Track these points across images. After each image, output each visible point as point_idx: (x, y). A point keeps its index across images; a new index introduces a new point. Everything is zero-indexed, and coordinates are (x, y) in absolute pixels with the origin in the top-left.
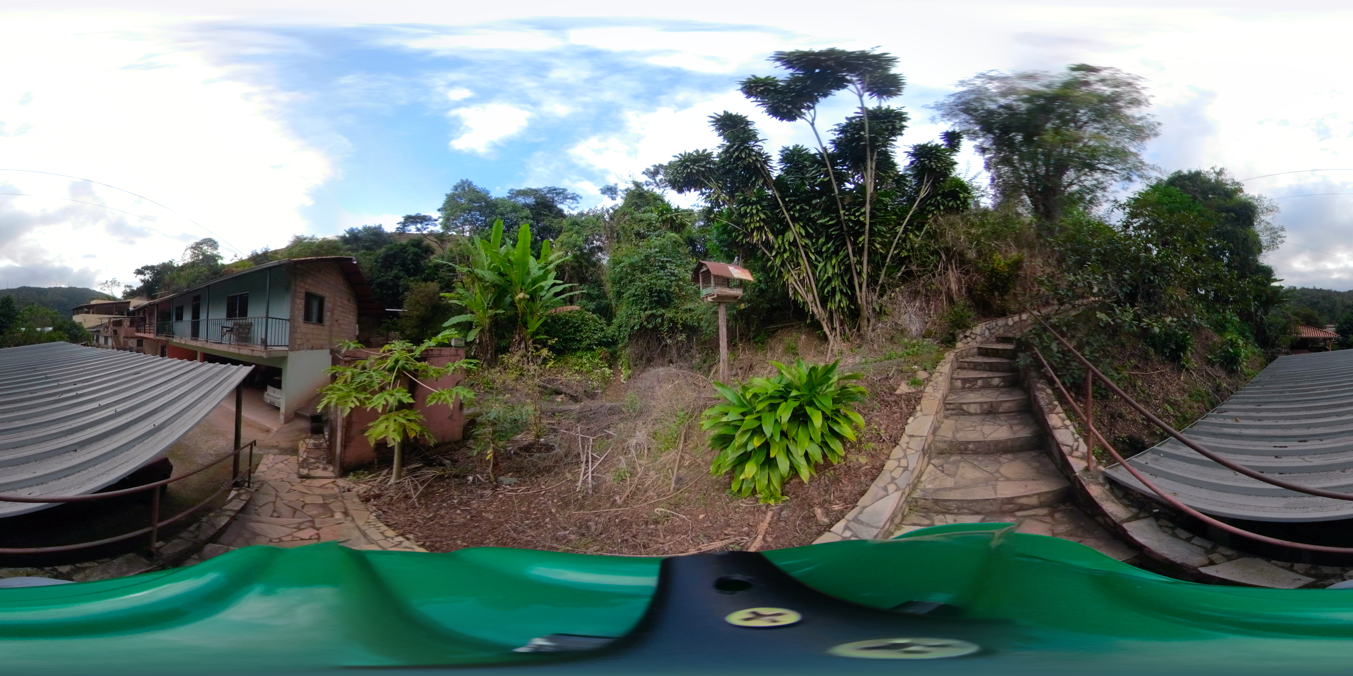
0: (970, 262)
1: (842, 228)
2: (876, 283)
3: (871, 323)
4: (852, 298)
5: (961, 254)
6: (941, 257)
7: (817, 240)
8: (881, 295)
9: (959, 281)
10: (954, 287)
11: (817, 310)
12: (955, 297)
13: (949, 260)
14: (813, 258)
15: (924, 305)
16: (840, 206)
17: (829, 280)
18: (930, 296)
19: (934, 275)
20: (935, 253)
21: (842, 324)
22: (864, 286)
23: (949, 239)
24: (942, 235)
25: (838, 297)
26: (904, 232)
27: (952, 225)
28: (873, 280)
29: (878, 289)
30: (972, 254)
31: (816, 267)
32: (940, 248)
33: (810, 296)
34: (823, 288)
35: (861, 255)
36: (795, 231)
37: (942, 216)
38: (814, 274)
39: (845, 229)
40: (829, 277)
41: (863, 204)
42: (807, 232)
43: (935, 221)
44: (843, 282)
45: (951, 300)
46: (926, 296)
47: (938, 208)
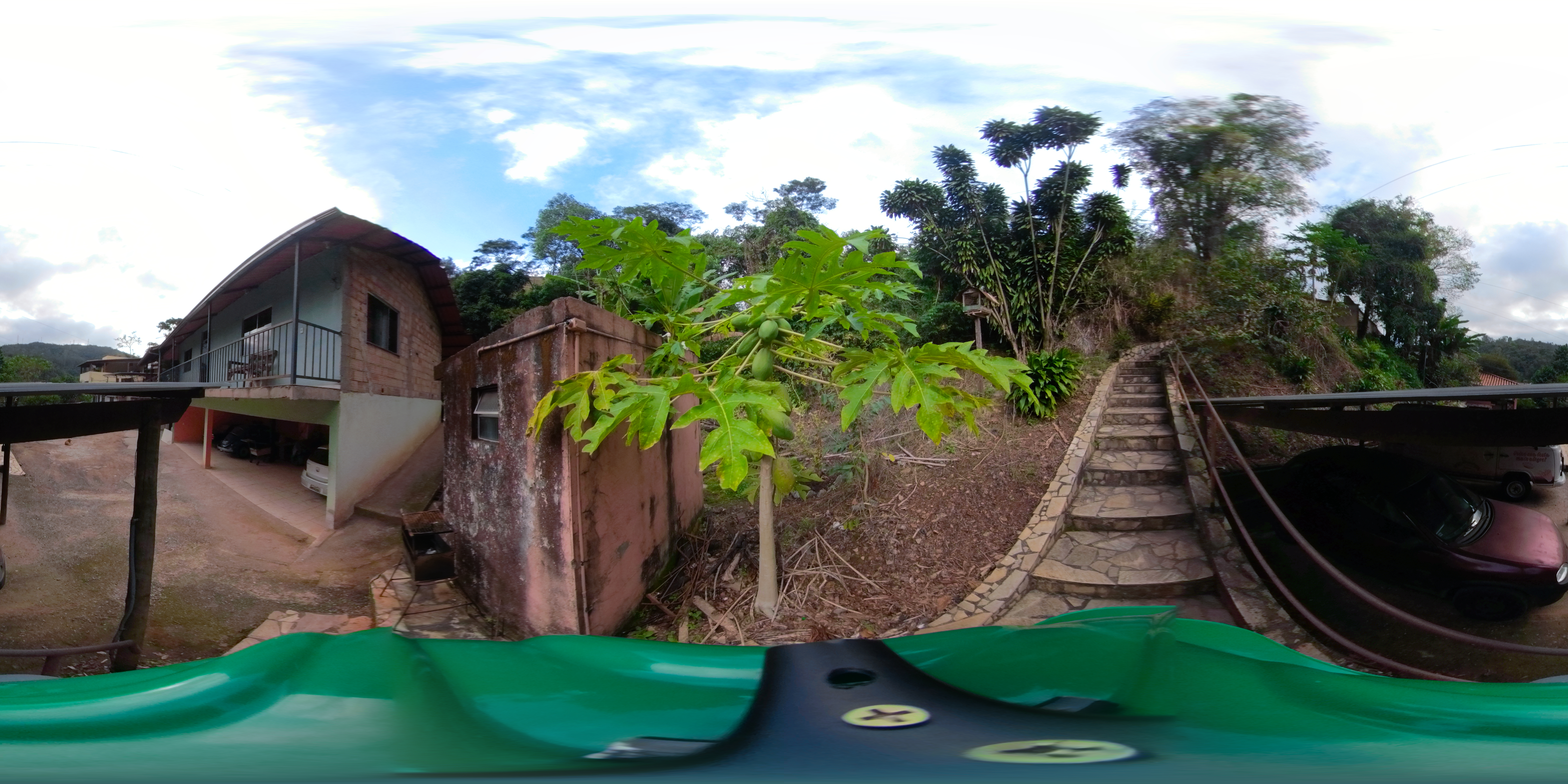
0: (1131, 298)
1: (1034, 269)
2: (1057, 312)
3: (1052, 344)
4: (1038, 324)
5: (1125, 292)
6: (1108, 293)
7: (1014, 276)
8: (1061, 321)
9: (1123, 313)
10: (1118, 318)
11: (1008, 332)
12: (1119, 325)
13: (1115, 295)
14: (1010, 289)
15: (1094, 331)
16: (1035, 250)
17: (1021, 308)
18: (1098, 324)
19: (1102, 308)
20: (1104, 290)
21: (1027, 345)
22: (1048, 314)
23: (1115, 278)
24: (1111, 275)
25: (1028, 322)
26: (1080, 272)
27: (1119, 269)
28: (1055, 310)
29: (1058, 317)
30: (1133, 293)
31: (1012, 298)
32: (1108, 286)
33: (1004, 321)
34: (1015, 315)
35: (1048, 290)
36: (995, 267)
37: (1111, 259)
38: (1009, 303)
39: (1037, 268)
40: (1021, 307)
41: (1053, 250)
42: (1006, 268)
43: (1105, 263)
44: (1032, 310)
45: (1115, 327)
46: (1095, 324)
47: (1107, 252)
